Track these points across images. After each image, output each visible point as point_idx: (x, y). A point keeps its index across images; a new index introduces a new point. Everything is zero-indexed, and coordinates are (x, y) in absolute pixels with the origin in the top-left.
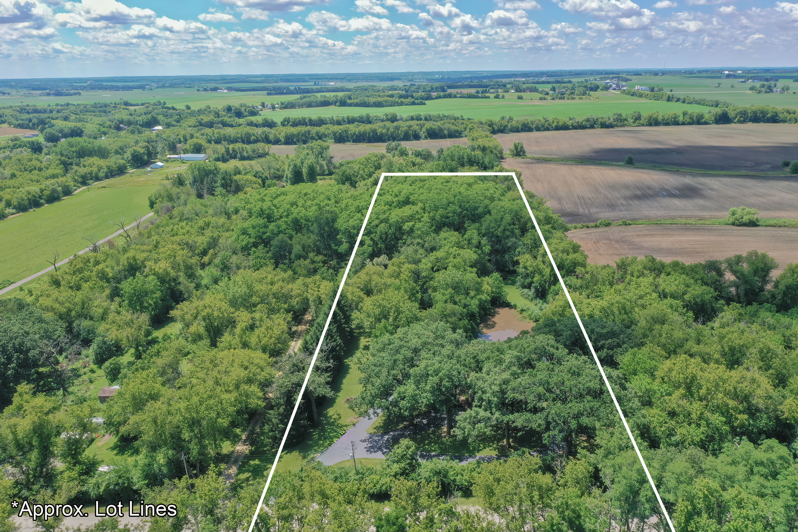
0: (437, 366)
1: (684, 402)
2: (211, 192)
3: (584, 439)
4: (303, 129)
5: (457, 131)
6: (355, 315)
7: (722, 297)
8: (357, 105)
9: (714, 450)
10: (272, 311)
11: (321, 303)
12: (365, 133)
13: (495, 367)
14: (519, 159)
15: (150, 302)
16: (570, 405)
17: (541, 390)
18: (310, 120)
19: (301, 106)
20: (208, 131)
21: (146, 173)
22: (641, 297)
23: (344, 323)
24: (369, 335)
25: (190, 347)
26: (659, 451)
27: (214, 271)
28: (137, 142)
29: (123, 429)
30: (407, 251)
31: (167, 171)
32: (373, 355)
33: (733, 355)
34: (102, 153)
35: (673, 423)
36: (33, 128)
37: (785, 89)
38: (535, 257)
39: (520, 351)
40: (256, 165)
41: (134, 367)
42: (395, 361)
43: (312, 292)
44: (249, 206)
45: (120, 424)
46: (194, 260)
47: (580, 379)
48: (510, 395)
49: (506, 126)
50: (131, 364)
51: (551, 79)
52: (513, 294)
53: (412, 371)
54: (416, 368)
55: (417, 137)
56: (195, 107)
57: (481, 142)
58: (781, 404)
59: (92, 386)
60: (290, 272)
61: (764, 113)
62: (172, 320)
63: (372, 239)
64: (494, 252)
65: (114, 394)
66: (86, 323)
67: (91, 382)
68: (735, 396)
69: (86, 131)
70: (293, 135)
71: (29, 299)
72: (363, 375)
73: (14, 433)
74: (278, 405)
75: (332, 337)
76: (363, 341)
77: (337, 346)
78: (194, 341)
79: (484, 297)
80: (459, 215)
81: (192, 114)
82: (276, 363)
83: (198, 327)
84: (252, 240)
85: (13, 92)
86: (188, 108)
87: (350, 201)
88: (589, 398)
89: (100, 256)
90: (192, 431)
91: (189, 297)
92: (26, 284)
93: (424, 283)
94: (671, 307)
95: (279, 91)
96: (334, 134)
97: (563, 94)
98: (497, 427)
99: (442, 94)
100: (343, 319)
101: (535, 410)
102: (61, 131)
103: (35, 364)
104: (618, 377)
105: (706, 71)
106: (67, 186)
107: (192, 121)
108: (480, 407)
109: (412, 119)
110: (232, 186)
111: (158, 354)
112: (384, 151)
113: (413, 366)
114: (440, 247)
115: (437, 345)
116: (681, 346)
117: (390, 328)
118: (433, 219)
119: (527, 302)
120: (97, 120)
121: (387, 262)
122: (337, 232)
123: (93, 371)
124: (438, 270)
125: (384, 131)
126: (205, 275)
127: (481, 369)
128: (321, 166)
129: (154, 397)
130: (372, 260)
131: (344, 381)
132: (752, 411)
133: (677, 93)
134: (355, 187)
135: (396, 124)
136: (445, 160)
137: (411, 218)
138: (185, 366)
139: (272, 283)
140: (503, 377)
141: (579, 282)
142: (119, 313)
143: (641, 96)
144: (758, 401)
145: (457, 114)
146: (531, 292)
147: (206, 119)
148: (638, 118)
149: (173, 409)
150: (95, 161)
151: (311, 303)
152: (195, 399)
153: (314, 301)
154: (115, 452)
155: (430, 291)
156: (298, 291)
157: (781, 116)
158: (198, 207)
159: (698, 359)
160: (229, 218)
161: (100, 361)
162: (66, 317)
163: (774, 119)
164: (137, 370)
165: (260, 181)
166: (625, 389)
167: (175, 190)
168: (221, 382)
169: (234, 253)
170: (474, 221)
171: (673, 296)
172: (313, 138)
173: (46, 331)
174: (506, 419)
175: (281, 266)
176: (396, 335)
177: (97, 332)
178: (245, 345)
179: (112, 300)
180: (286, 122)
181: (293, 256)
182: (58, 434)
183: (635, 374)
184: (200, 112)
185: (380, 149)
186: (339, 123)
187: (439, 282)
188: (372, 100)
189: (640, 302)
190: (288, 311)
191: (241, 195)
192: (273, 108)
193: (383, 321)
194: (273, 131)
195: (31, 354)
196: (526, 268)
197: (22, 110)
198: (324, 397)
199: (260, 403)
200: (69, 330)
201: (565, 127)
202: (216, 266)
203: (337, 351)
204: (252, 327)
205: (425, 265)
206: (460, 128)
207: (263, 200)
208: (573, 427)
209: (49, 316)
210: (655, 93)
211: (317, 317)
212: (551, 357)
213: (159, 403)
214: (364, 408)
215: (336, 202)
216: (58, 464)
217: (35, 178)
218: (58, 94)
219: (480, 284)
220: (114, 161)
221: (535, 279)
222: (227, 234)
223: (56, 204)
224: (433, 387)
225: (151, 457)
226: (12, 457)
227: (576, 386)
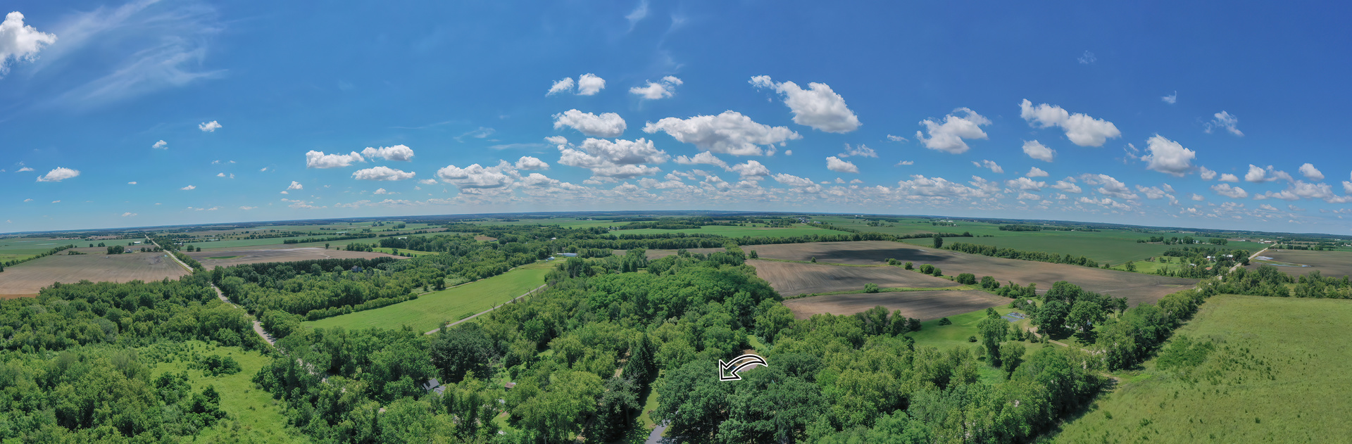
0: (706, 390)
1: (852, 398)
2: (578, 275)
3: (799, 432)
4: (631, 241)
5: (719, 244)
6: (656, 355)
7: (866, 333)
8: (662, 228)
9: (871, 424)
10: (606, 349)
11: (635, 345)
12: (666, 244)
13: (743, 390)
14: (754, 260)
15: (538, 335)
16: (789, 410)
17: (771, 403)
18: (635, 236)
19: (631, 228)
20: (580, 241)
21: (545, 262)
22: (825, 338)
23: (650, 360)
24: (664, 368)
25: (557, 366)
26: (842, 432)
27: (574, 321)
28: (542, 246)
29: (514, 411)
30: (689, 314)
31: (554, 262)
32: (667, 382)
33: (874, 365)
34: (525, 251)
35: (848, 412)
36: (495, 237)
37: (883, 225)
38: (765, 317)
39: (758, 378)
40: (604, 260)
41: (525, 373)
42: (680, 387)
43: (630, 338)
44: (597, 284)
45: (513, 407)
46: (564, 314)
47: (794, 392)
48: (752, 409)
49: (746, 241)
50: (524, 370)
51: (769, 217)
52: (753, 340)
53: (690, 394)
54: (693, 392)
55: (696, 246)
56: (574, 228)
57: (733, 250)
58: (899, 388)
59: (502, 380)
60: (618, 325)
61: (875, 236)
62: (549, 348)
63: (668, 307)
64: (741, 314)
65: (513, 387)
66: (504, 342)
67: (502, 377)
68: (878, 389)
69: (519, 239)
70: (625, 244)
71: (480, 324)
72: (659, 396)
73: (461, 397)
74: (605, 412)
75: (641, 368)
76: (661, 372)
77: (644, 374)
78: (559, 363)
79: (735, 343)
80: (720, 293)
81: (573, 231)
82: (606, 383)
83: (562, 354)
84: (598, 304)
85: (489, 219)
86: (571, 228)
87: (656, 283)
88: (800, 404)
89: (516, 306)
90: (552, 421)
91: (560, 335)
92: (480, 316)
93: (699, 334)
94: (841, 341)
95: (619, 220)
96: (649, 244)
97: (777, 224)
98: (745, 431)
99: (710, 223)
100: (649, 357)
101: (768, 418)
102: (507, 239)
103: (477, 361)
104: (816, 388)
105: (847, 215)
106: (506, 267)
107: (572, 235)
108: (734, 417)
109: (693, 236)
110: (589, 272)
111: (538, 367)
112: (677, 255)
113: (691, 390)
114: (709, 312)
115: (706, 376)
116: (848, 364)
117: (677, 364)
118: (705, 295)
119: (762, 345)
120: (525, 234)
121: (677, 321)
122: (648, 301)
123: (504, 371)
124: (707, 326)
125: (677, 243)
126: (570, 323)
127: (734, 392)
128: (640, 262)
129: (533, 395)
130: (667, 320)
131: (648, 398)
132: (886, 395)
133: (834, 225)
134: (659, 275)
135: (684, 239)
136: (712, 260)
137: (692, 294)
138: (553, 378)
139: (607, 331)
140: (748, 396)
141: (791, 331)
142: (521, 339)
143: (817, 226)
144: (889, 389)
145: (719, 234)
146: (763, 339)
147: (579, 234)
148: (816, 237)
149: (542, 404)
150: (521, 254)
151: (630, 346)
152: (556, 401)
153: (632, 344)
154: (509, 424)
155: (702, 339)
156: (622, 337)
157: (882, 237)
158: (570, 283)
159: (858, 370)
160: (586, 290)
161: (508, 366)
162: (494, 337)
163: (879, 239)
164: (526, 375)
165: (605, 269)
166: (820, 395)
167: (558, 273)
168: (572, 391)
169: (587, 311)
170: (729, 296)
171: (841, 335)
172: (636, 246)
173: (484, 344)
174: (750, 425)
175: (613, 321)
176: (681, 369)
177: (509, 348)
178: (588, 369)
179: (519, 332)
180: (622, 237)
181: (620, 315)
182: (481, 405)
183: (825, 385)
184: (577, 231)
185: (674, 253)
186: (651, 238)
187: (708, 334)
188: (671, 225)
189: (824, 340)
190: (615, 349)
191: (594, 277)
192: (616, 229)
193: (673, 358)
194: (615, 242)
195: (476, 354)
196: (760, 324)
197: (492, 228)
198: (634, 409)
199: (594, 409)
200: (496, 345)
201: (779, 242)
202: (576, 318)
203: (645, 378)
204: (593, 358)
205: (700, 322)
206: (721, 242)
207: (606, 281)
208: (791, 425)
209: (487, 335)
210: (824, 225)
211: (633, 354)
212: (776, 379)
213: (535, 399)
214: (659, 418)
215: (648, 284)
216: (479, 423)
217: (492, 261)
218: (509, 221)
219: (733, 335)
220: (530, 255)
221: (765, 331)
222: (584, 299)
223: (500, 275)
224: (704, 405)
225: (527, 432)
226: (458, 411)
227: (792, 397)
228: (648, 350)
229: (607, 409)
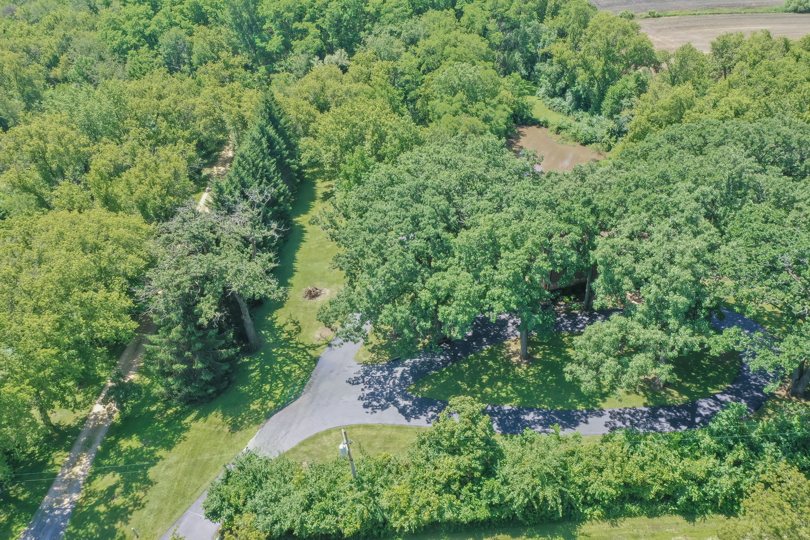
6: (306, 144)
10: (159, 141)
11: (245, 124)
23: (288, 157)
30: (375, 42)
42: (415, 218)
43: (229, 107)
54: (465, 233)
76: (321, 187)
77: (280, 194)
82: (162, 233)
93: (412, 87)
100: (286, 149)
114: (427, 35)
119: (563, 116)
121: (345, 62)
122: (262, 19)
124: (429, 67)
130: (322, 58)
131: (298, 255)
146: (567, 102)
151: (230, 128)
153: (235, 123)
155: (423, 97)
156: (204, 107)
169: (101, 58)
181: (194, 58)
187: (435, 84)
193: (356, 148)
199: (126, 320)
203: (280, 205)
205: (407, 62)
211: (241, 147)
228: (281, 132)
229: (173, 316)
